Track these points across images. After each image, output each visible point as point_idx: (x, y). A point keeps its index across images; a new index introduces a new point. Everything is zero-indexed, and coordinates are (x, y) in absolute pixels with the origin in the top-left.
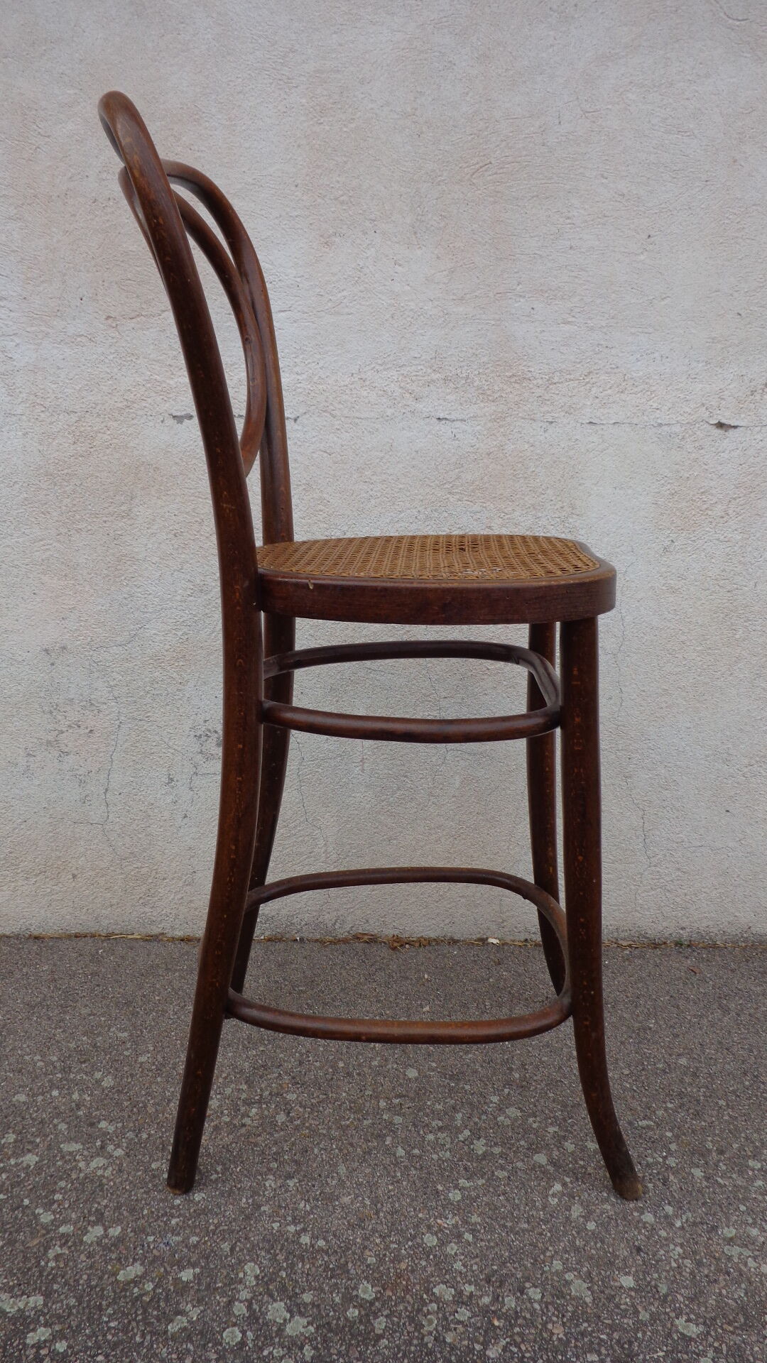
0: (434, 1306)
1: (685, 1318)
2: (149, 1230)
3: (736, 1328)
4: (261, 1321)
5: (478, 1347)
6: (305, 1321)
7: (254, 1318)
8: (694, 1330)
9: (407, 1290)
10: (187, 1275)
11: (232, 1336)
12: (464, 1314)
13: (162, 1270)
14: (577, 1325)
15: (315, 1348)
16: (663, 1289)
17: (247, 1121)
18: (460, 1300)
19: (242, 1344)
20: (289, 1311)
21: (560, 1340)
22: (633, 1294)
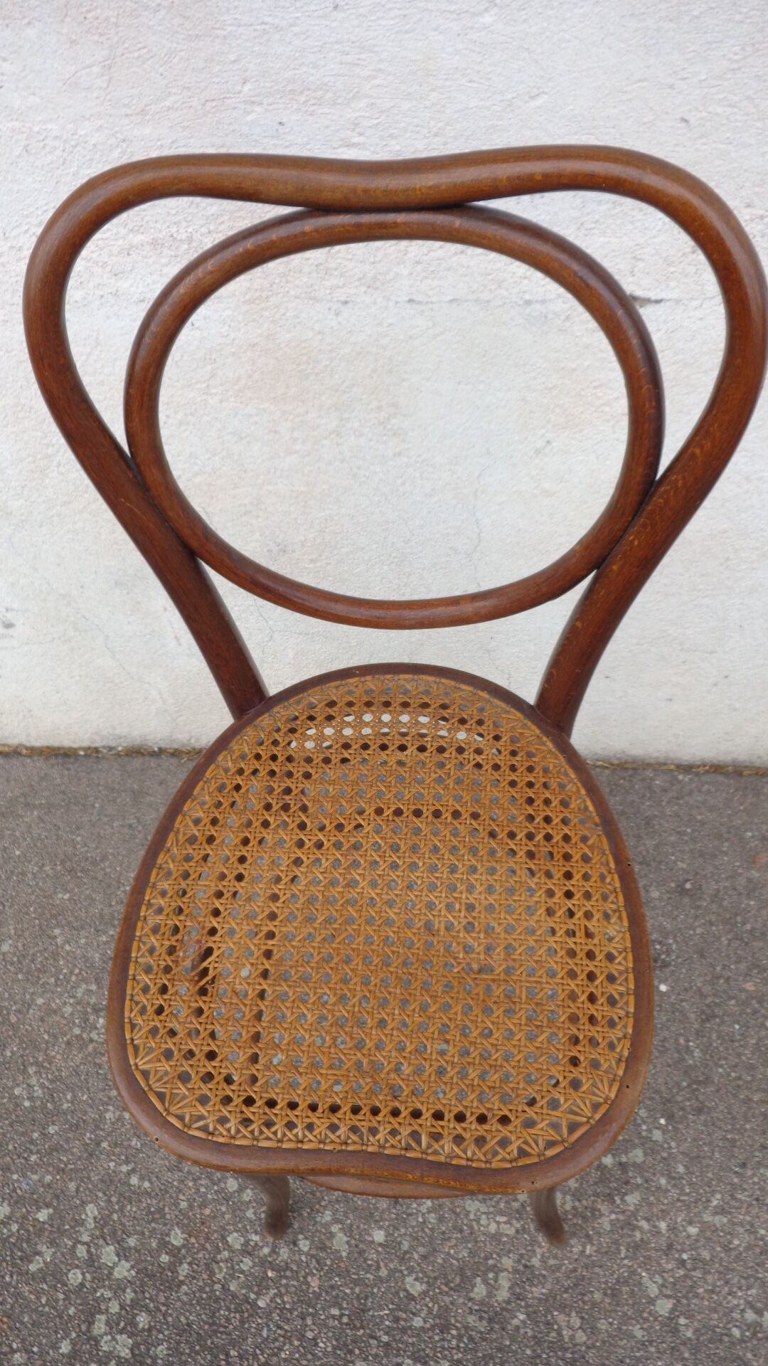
0: (226, 1254)
1: (414, 1276)
2: (13, 1168)
3: (451, 1289)
4: (96, 1264)
5: (253, 1296)
6: (127, 1265)
7: (92, 1261)
8: (416, 1288)
9: (207, 1239)
10: (43, 1215)
11: (75, 1277)
12: (247, 1263)
13: (24, 1210)
14: (331, 1279)
15: (135, 1292)
16: (405, 1246)
17: (94, 1035)
18: (247, 1251)
19: (82, 1285)
20: (118, 1255)
21: (314, 1292)
22: (380, 1249)
